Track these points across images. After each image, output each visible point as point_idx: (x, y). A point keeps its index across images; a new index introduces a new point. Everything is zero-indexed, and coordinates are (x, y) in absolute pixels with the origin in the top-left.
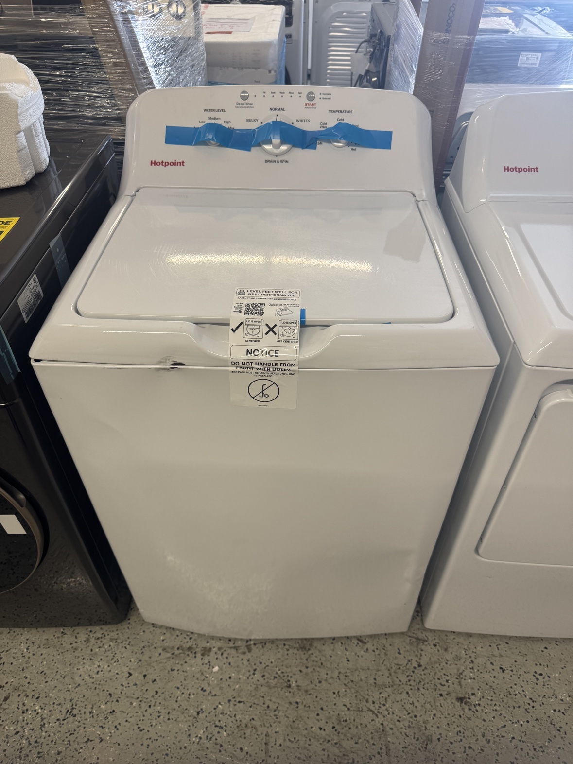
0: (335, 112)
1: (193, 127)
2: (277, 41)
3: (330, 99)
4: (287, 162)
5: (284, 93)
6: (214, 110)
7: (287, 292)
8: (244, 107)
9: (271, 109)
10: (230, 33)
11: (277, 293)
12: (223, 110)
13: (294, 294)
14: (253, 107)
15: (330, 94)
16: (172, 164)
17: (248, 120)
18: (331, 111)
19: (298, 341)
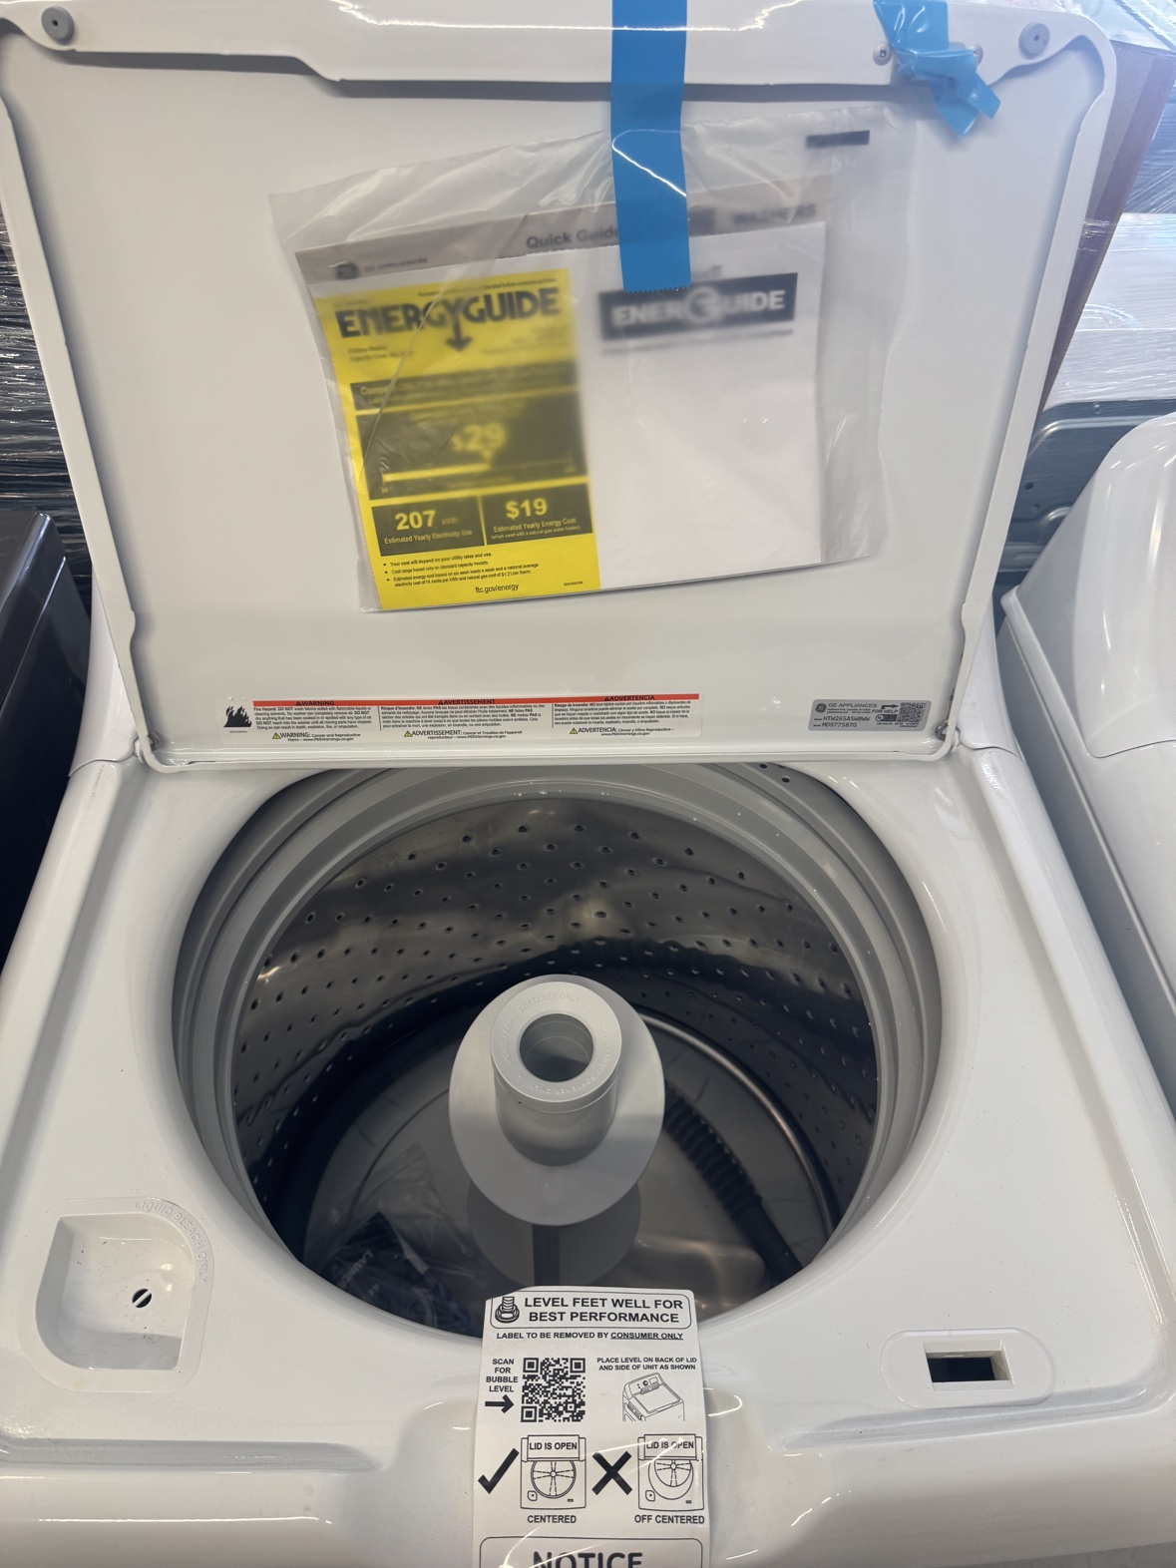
7: (650, 1302)
11: (618, 1310)
13: (673, 1310)
19: (705, 1513)
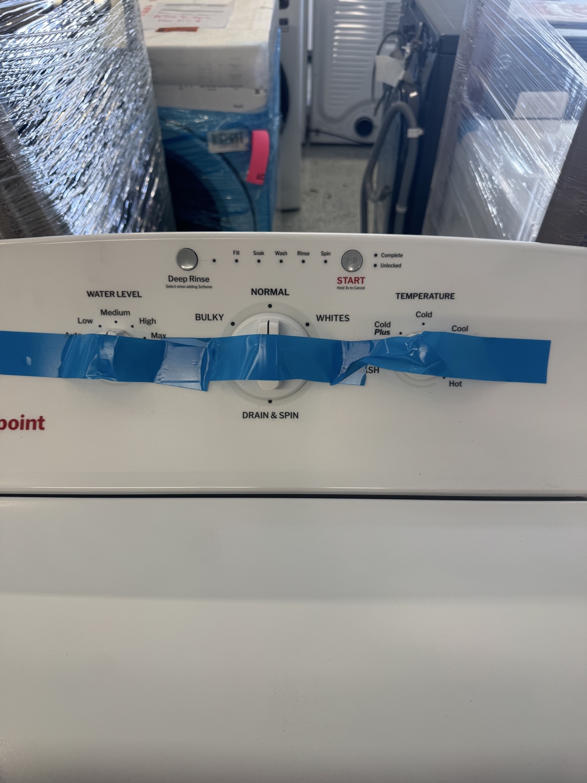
0: (411, 296)
1: (64, 333)
2: (267, 44)
3: (399, 266)
4: (295, 415)
5: (285, 253)
6: (112, 294)
8: (188, 287)
9: (254, 292)
10: (194, 29)
12: (134, 294)
14: (210, 287)
15: (401, 256)
16: (13, 424)
17: (198, 317)
18: (401, 296)
